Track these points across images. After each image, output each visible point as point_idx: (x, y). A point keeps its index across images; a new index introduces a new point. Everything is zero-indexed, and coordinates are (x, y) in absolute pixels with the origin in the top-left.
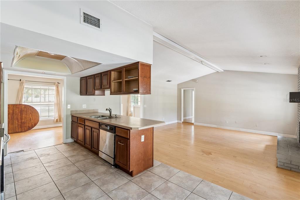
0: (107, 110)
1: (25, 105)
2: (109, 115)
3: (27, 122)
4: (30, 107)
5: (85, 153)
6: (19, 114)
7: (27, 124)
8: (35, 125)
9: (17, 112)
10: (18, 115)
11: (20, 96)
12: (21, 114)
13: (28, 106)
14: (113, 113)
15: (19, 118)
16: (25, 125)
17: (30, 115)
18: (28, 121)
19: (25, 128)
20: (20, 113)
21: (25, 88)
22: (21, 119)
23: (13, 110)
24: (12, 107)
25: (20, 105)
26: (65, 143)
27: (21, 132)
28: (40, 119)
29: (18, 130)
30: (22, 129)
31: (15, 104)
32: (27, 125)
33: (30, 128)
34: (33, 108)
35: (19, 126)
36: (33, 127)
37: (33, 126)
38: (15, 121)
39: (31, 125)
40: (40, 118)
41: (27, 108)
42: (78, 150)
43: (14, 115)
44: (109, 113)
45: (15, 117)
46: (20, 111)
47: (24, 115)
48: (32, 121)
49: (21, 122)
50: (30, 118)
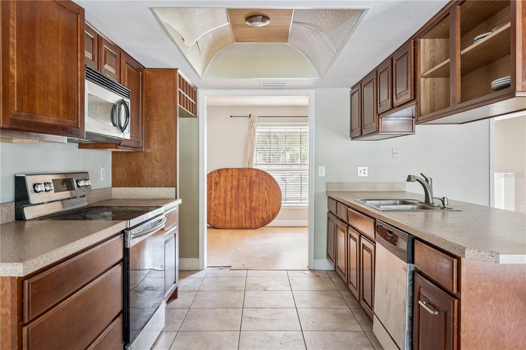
0: (409, 179)
1: (256, 170)
2: (423, 200)
3: (260, 208)
4: (266, 174)
5: (345, 310)
6: (248, 190)
7: (260, 213)
8: (274, 216)
9: (245, 184)
10: (246, 190)
11: (249, 150)
12: (251, 190)
13: (262, 171)
14: (437, 193)
15: (247, 198)
16: (257, 214)
17: (266, 193)
18: (262, 206)
19: (256, 220)
20: (248, 188)
21: (258, 133)
22: (251, 201)
23: (238, 181)
24: (237, 174)
25: (249, 169)
26: (312, 268)
27: (251, 228)
28: (282, 205)
29: (245, 223)
30: (251, 223)
31: (241, 167)
32: (260, 216)
33: (264, 223)
34: (270, 177)
35: (247, 215)
36: (269, 221)
37: (271, 217)
38: (240, 203)
39: (266, 215)
40: (283, 202)
41: (261, 177)
42: (333, 296)
43: (240, 190)
44: (424, 194)
45: (241, 195)
46: (248, 183)
47: (255, 193)
48: (269, 207)
49: (251, 208)
50: (266, 201)
